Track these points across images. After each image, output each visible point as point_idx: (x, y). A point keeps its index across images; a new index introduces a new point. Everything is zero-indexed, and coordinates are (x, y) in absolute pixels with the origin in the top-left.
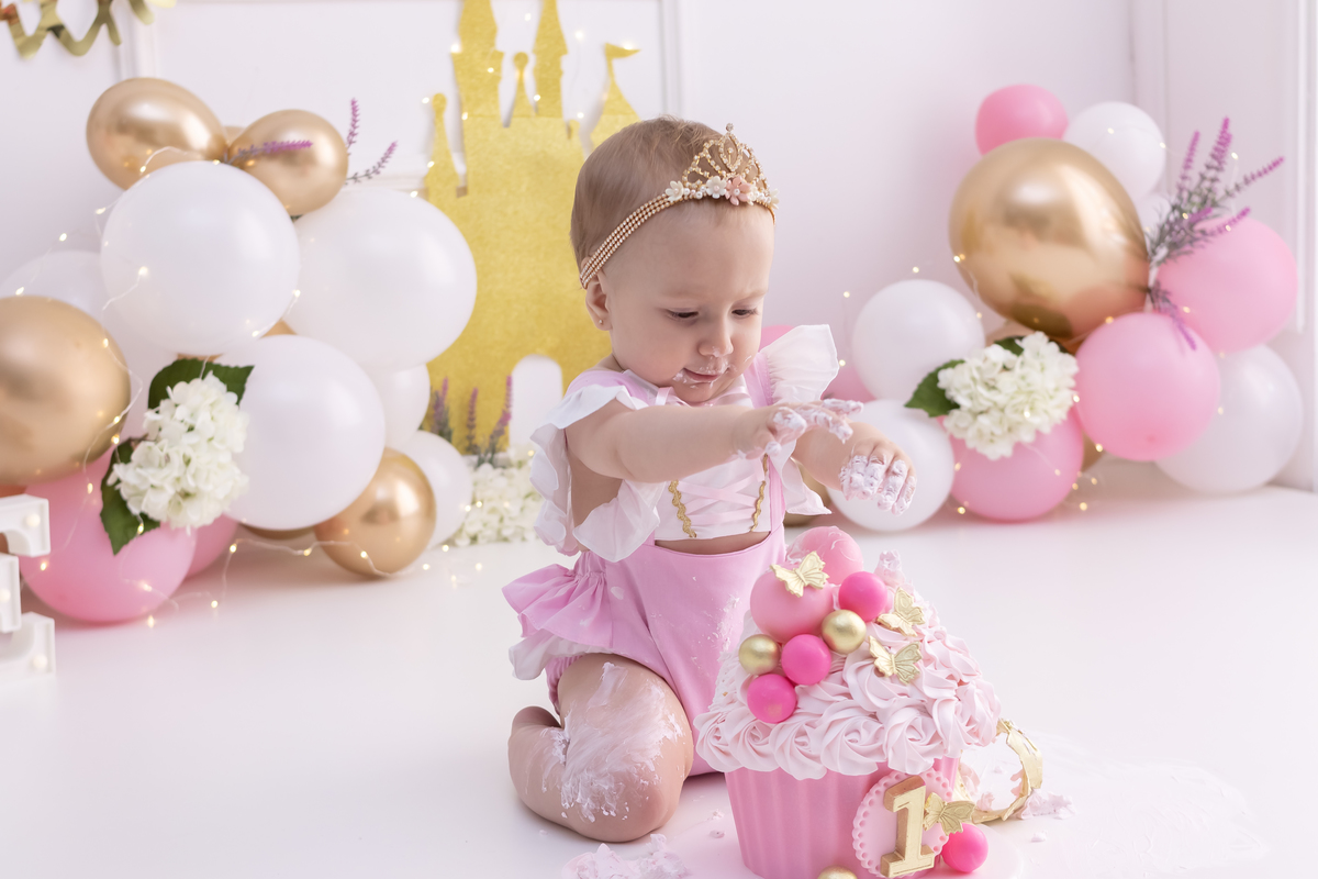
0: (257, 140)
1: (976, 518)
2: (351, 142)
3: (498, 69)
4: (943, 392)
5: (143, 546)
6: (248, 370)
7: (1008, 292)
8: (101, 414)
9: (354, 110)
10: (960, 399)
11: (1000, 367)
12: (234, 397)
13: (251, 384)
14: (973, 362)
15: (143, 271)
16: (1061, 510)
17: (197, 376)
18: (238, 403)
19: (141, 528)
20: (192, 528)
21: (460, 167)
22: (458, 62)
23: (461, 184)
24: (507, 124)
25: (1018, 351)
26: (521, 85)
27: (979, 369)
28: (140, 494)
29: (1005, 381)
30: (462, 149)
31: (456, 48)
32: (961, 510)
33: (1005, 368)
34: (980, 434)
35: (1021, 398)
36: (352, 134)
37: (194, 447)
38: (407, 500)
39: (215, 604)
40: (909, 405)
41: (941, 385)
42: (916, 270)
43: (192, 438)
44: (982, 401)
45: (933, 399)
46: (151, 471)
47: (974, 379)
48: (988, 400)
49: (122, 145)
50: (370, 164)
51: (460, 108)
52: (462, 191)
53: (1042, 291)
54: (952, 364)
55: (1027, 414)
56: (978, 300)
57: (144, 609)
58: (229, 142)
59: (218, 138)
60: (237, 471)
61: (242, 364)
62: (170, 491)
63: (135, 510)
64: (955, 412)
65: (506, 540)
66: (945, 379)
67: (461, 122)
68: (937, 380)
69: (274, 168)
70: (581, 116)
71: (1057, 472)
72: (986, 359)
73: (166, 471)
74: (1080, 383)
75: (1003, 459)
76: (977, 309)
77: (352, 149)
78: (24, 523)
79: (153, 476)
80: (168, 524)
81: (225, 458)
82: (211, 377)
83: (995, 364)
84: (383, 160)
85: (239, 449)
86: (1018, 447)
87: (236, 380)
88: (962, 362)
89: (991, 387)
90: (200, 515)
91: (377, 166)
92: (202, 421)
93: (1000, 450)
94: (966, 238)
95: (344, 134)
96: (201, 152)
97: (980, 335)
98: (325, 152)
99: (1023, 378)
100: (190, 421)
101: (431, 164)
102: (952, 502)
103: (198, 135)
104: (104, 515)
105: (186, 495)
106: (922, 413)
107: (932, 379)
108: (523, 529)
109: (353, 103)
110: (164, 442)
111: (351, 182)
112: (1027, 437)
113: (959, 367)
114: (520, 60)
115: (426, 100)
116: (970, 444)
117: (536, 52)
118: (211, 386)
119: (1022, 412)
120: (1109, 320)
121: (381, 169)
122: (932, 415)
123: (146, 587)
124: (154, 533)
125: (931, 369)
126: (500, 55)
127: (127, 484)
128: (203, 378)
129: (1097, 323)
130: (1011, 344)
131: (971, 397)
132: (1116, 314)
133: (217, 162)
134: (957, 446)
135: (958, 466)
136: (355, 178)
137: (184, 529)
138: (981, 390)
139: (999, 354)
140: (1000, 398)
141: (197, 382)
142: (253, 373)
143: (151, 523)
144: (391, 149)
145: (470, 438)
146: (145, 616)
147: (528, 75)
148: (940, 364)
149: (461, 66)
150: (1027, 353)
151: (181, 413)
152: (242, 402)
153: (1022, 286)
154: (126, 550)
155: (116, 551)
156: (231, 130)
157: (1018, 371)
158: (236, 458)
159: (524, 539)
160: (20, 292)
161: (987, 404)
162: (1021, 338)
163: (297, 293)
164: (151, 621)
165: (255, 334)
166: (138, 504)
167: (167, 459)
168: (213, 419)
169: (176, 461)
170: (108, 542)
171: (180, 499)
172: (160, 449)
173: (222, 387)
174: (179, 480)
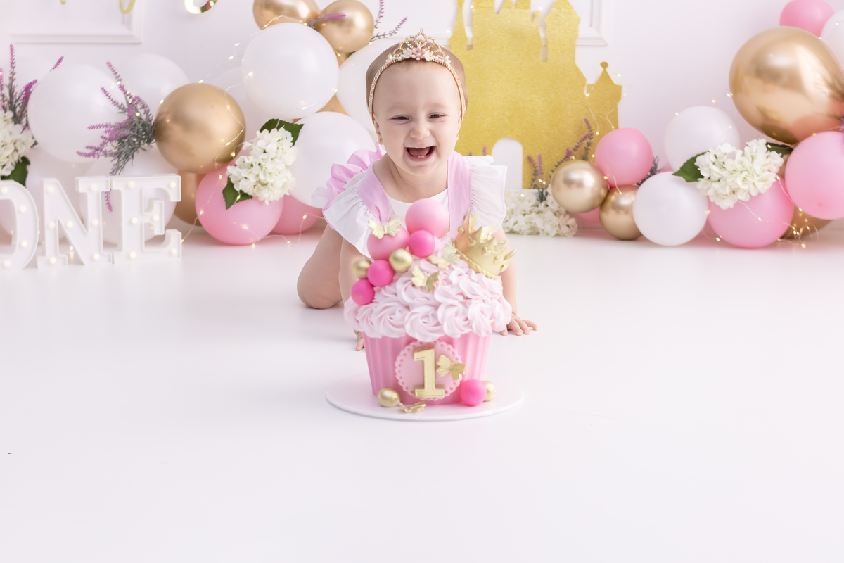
1: (726, 244)
2: (380, 17)
4: (696, 168)
5: (240, 208)
7: (757, 117)
8: (223, 141)
10: (702, 173)
11: (728, 155)
12: (292, 139)
15: (251, 74)
17: (275, 127)
18: (294, 142)
19: (238, 198)
20: (270, 202)
21: (469, 33)
23: (469, 43)
24: (498, 12)
27: (716, 156)
28: (240, 181)
29: (730, 164)
30: (471, 24)
32: (718, 239)
33: (730, 157)
34: (716, 193)
35: (737, 174)
36: (380, 12)
37: (265, 161)
39: (289, 242)
40: (676, 174)
41: (696, 164)
42: (714, 101)
43: (264, 156)
44: (715, 175)
45: (691, 172)
46: (244, 170)
47: (713, 162)
48: (718, 173)
52: (470, 48)
53: (774, 116)
54: (703, 154)
55: (740, 183)
57: (251, 240)
60: (289, 174)
61: (299, 123)
62: (252, 180)
63: (237, 188)
64: (701, 181)
66: (699, 161)
68: (695, 161)
69: (332, 29)
70: (541, 9)
73: (250, 170)
74: (782, 171)
75: (729, 208)
79: (244, 173)
80: (256, 197)
81: (281, 167)
82: (282, 129)
84: (399, 26)
85: (290, 164)
86: (738, 203)
87: (295, 129)
88: (708, 152)
90: (272, 195)
91: (395, 29)
92: (271, 148)
93: (726, 204)
94: (736, 85)
95: (375, 12)
98: (360, 21)
100: (264, 148)
104: (224, 191)
105: (265, 185)
106: (681, 178)
107: (694, 159)
110: (252, 157)
111: (382, 37)
112: (744, 197)
113: (706, 155)
116: (713, 200)
118: (283, 133)
120: (815, 134)
121: (397, 31)
122: (687, 181)
123: (245, 227)
124: (247, 201)
125: (694, 155)
127: (234, 176)
128: (278, 129)
131: (710, 172)
132: (819, 130)
133: (306, 24)
135: (709, 212)
136: (384, 35)
137: (264, 201)
140: (726, 174)
141: (274, 130)
142: (303, 127)
143: (245, 196)
144: (403, 21)
146: (252, 244)
148: (700, 153)
152: (297, 142)
153: (763, 113)
154: (232, 208)
155: (227, 208)
156: (320, 7)
158: (288, 168)
160: (201, 82)
164: (253, 245)
165: (304, 108)
166: (238, 186)
167: (252, 165)
168: (278, 148)
169: (256, 166)
170: (224, 203)
171: (259, 185)
172: (248, 160)
173: (289, 134)
174: (258, 175)
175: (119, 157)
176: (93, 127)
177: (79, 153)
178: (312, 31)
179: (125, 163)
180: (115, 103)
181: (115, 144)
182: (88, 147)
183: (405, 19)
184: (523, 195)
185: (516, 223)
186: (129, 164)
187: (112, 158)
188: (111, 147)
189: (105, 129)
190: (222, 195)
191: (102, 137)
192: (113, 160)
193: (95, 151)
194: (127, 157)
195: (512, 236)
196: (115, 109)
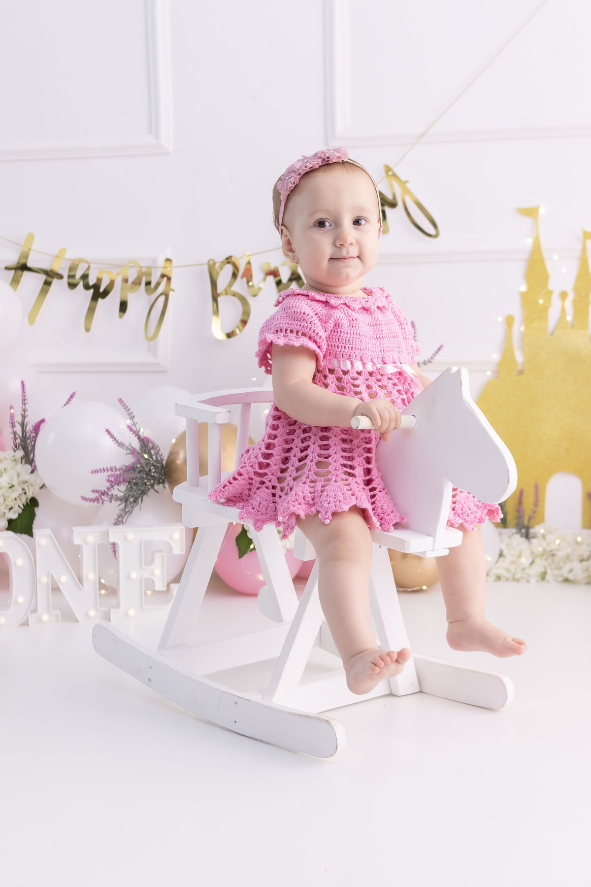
3: (548, 301)
19: (252, 546)
21: (519, 357)
22: (523, 295)
23: (520, 368)
24: (552, 334)
26: (563, 311)
30: (522, 347)
31: (523, 288)
51: (521, 324)
65: (518, 580)
67: (521, 332)
78: (171, 538)
84: (435, 355)
91: (430, 358)
104: (238, 538)
108: (529, 576)
114: (563, 295)
115: (500, 319)
117: (576, 289)
121: (432, 360)
123: (260, 577)
126: (551, 292)
144: (439, 349)
147: (568, 304)
149: (527, 300)
154: (246, 557)
155: (241, 556)
159: (528, 581)
170: (237, 552)
175: (126, 501)
176: (96, 472)
177: (84, 498)
179: (133, 507)
180: (121, 445)
181: (123, 487)
182: (93, 491)
183: (441, 346)
184: (579, 539)
185: (571, 571)
186: (137, 508)
187: (119, 502)
188: (120, 490)
189: (109, 473)
190: (235, 543)
191: (108, 480)
192: (120, 505)
193: (101, 496)
194: (135, 501)
195: (567, 586)
196: (123, 451)
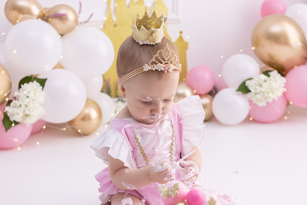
0: (52, 13)
1: (255, 121)
2: (79, 13)
4: (246, 87)
5: (14, 130)
6: (46, 80)
7: (267, 58)
9: (80, 4)
10: (251, 89)
11: (263, 81)
12: (41, 87)
13: (47, 84)
14: (256, 79)
15: (15, 52)
16: (279, 120)
17: (31, 81)
18: (42, 89)
19: (13, 125)
20: (30, 124)
21: (115, 19)
23: (115, 24)
24: (128, 7)
25: (269, 76)
27: (257, 81)
28: (13, 115)
29: (265, 85)
30: (115, 14)
32: (251, 119)
33: (265, 81)
34: (257, 99)
35: (269, 90)
36: (80, 11)
37: (28, 102)
38: (94, 114)
39: (38, 143)
40: (237, 90)
41: (246, 85)
42: (241, 50)
43: (28, 100)
45: (244, 89)
47: (256, 84)
49: (14, 14)
50: (86, 19)
51: (115, 3)
52: (115, 26)
53: (277, 58)
54: (250, 79)
55: (271, 94)
56: (258, 60)
58: (45, 13)
59: (41, 12)
60: (42, 109)
61: (44, 78)
62: (21, 114)
63: (12, 119)
64: (250, 93)
66: (248, 83)
67: (115, 7)
69: (56, 22)
70: (149, 5)
71: (279, 111)
72: (259, 78)
73: (20, 109)
74: (286, 86)
75: (263, 107)
76: (258, 63)
77: (80, 15)
79: (16, 110)
80: (22, 123)
81: (38, 105)
82: (35, 82)
83: (262, 80)
84: (89, 18)
85: (42, 102)
86: (268, 103)
87: (42, 82)
88: (252, 78)
89: (260, 86)
90: (31, 121)
92: (31, 95)
93: (262, 104)
94: (256, 42)
95: (77, 11)
96: (36, 16)
97: (258, 70)
98: (71, 17)
99: (270, 84)
100: (27, 95)
101: (106, 18)
102: (249, 116)
103: (36, 11)
104: (3, 121)
105: (27, 115)
106: (240, 93)
107: (244, 83)
109: (80, 2)
110: (20, 101)
111: (80, 25)
112: (270, 101)
113: (252, 80)
116: (254, 102)
118: (34, 85)
119: (269, 94)
120: (296, 67)
122: (243, 93)
123: (16, 140)
124: (18, 126)
125: (244, 80)
127: (9, 113)
128: (33, 82)
129: (292, 68)
130: (266, 73)
131: (255, 89)
132: (298, 65)
133: (40, 19)
134: (251, 102)
135: (250, 107)
136: (81, 23)
138: (258, 87)
139: (263, 77)
140: (263, 90)
141: (30, 83)
143: (16, 123)
145: (116, 93)
146: (17, 147)
148: (246, 79)
150: (271, 77)
151: (25, 92)
152: (44, 89)
153: (271, 56)
154: (9, 131)
155: (6, 131)
156: (45, 9)
157: (268, 82)
158: (41, 105)
161: (258, 91)
162: (270, 71)
163: (62, 57)
164: (19, 148)
165: (48, 69)
166: (13, 118)
167: (20, 105)
168: (35, 94)
169: (23, 106)
170: (4, 128)
171: (25, 116)
172: (19, 103)
173: (38, 84)
174: (24, 111)
178: (44, 23)
183: (92, 14)
